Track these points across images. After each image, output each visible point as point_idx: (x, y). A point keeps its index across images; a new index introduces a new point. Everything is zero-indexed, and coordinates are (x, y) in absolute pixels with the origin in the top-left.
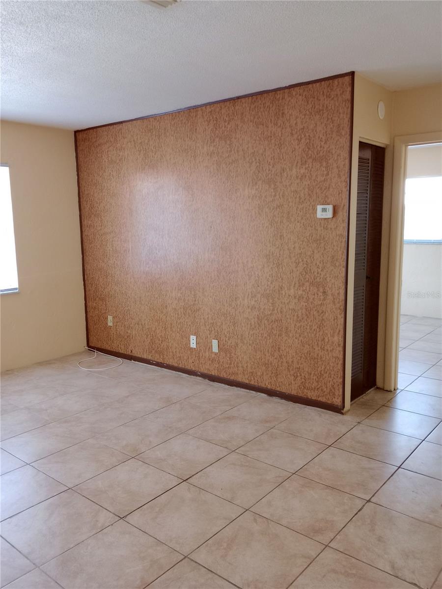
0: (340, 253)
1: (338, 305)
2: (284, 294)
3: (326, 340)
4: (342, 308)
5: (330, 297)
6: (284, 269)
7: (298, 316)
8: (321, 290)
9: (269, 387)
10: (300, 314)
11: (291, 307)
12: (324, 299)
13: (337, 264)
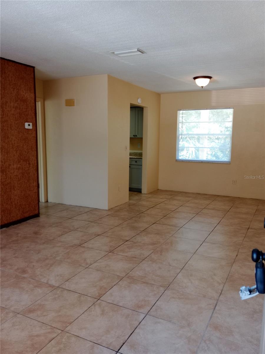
0: (34, 145)
1: (34, 169)
2: (11, 168)
3: (31, 186)
4: (36, 169)
5: (31, 165)
6: (10, 155)
7: (18, 178)
8: (28, 163)
9: (6, 222)
10: (19, 176)
11: (15, 174)
12: (29, 167)
13: (33, 150)
